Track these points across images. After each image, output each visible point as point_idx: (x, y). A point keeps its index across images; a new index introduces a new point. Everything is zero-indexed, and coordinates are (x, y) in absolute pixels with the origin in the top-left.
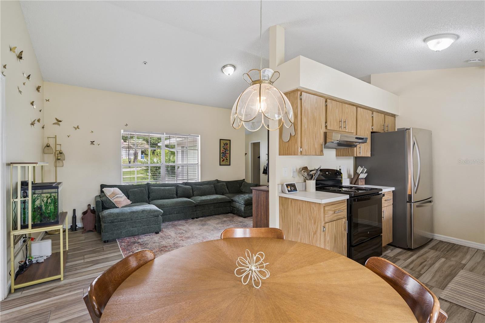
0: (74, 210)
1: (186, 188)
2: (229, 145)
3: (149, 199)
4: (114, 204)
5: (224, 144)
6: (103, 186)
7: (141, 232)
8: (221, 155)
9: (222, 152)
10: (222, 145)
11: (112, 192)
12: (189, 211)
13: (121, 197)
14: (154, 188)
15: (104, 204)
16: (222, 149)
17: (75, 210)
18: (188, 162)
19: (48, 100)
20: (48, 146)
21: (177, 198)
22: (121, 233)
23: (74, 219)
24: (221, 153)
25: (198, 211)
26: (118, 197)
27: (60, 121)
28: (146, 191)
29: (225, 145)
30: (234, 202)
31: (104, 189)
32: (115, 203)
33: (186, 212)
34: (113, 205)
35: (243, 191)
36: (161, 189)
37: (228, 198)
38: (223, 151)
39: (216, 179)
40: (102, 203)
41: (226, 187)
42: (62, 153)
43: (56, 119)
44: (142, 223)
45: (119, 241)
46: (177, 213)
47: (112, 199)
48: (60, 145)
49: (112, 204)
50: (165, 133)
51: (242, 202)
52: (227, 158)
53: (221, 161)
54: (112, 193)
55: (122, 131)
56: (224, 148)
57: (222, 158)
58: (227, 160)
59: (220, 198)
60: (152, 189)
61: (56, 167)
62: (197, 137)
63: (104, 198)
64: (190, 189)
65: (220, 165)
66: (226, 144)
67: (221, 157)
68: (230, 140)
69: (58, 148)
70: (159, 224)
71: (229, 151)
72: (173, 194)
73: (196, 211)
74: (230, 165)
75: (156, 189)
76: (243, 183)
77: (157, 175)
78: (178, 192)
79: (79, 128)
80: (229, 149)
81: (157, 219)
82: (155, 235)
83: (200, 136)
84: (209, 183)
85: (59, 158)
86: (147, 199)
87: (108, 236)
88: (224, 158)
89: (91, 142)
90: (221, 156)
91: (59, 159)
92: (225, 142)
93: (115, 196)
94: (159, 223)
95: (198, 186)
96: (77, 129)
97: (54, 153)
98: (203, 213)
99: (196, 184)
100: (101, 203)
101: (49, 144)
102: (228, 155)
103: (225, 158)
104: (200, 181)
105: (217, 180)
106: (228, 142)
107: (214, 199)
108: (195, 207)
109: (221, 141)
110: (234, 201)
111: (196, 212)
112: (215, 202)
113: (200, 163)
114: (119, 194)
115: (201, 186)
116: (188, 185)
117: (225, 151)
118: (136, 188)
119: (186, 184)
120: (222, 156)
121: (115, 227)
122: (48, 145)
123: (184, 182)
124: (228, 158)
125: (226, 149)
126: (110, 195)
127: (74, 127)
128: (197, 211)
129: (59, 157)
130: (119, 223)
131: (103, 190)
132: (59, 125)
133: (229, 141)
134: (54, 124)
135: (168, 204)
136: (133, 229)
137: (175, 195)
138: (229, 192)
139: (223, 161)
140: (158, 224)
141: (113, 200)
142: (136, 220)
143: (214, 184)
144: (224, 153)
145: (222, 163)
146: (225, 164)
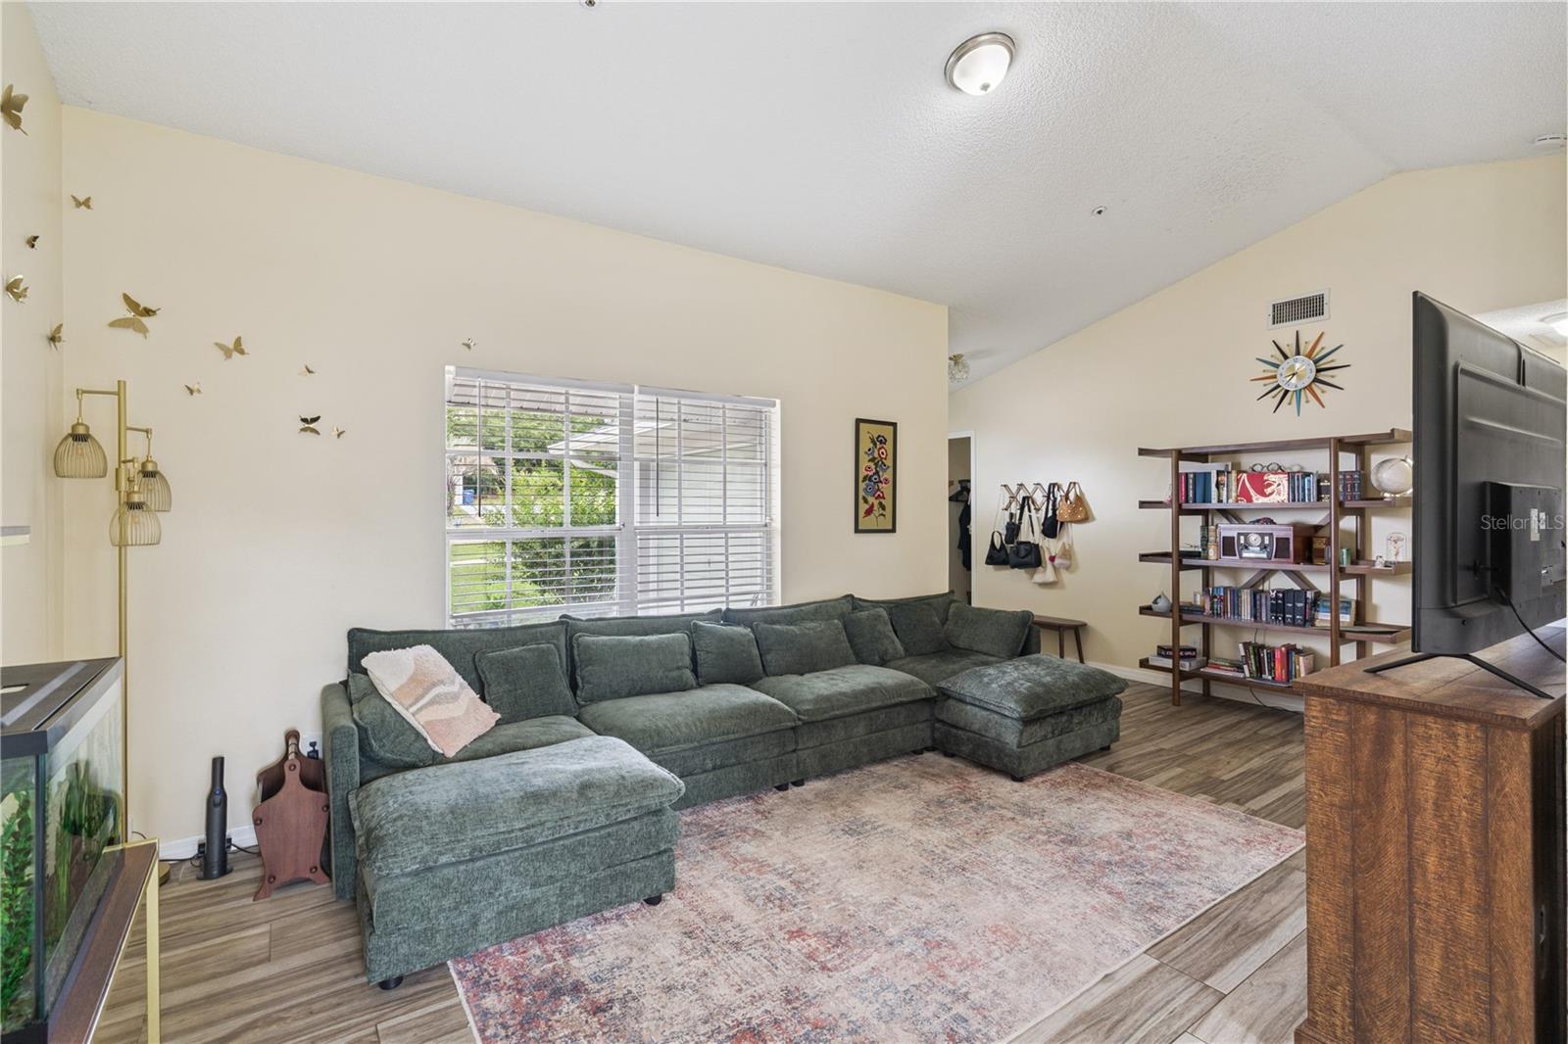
0: (218, 765)
1: (730, 639)
2: (889, 446)
3: (575, 695)
4: (418, 734)
5: (873, 441)
6: (361, 643)
7: (578, 906)
8: (862, 486)
9: (863, 473)
10: (865, 444)
11: (410, 672)
12: (766, 754)
13: (455, 697)
14: (594, 643)
15: (370, 744)
16: (864, 461)
17: (222, 760)
18: (685, 518)
19: (87, 203)
20: (79, 437)
21: (700, 686)
22: (475, 925)
23: (217, 811)
24: (861, 479)
25: (808, 751)
26: (437, 696)
27: (148, 312)
28: (560, 658)
29: (875, 444)
30: (951, 702)
31: (371, 661)
32: (425, 735)
33: (755, 760)
34: (417, 745)
35: (962, 643)
36: (628, 644)
37: (925, 685)
38: (868, 469)
39: (849, 593)
40: (360, 741)
41: (890, 628)
42: (153, 474)
43: (126, 298)
44: (583, 856)
45: (461, 975)
46: (714, 768)
47: (413, 709)
48: (147, 431)
49: (413, 737)
50: (636, 388)
51: (1012, 707)
52: (883, 502)
53: (862, 513)
54: (412, 679)
55: (450, 372)
56: (872, 460)
57: (866, 501)
58: (881, 512)
59: (890, 682)
60: (587, 647)
61: (122, 545)
62: (765, 409)
63: (368, 710)
64: (749, 641)
65: (857, 530)
66: (881, 442)
67: (860, 498)
68: (894, 425)
69: (136, 448)
70: (665, 851)
71: (891, 470)
72: (678, 668)
73: (794, 751)
74: (893, 530)
75: (604, 644)
76: (951, 610)
77: (545, 565)
78: (701, 656)
79: (242, 352)
80: (889, 462)
81: (654, 823)
82: (647, 909)
83: (778, 402)
84: (819, 610)
85: (136, 498)
86: (568, 693)
87: (404, 950)
88: (871, 500)
89: (304, 420)
90: (862, 493)
91: (139, 506)
92: (877, 430)
93: (422, 696)
94: (663, 847)
95: (778, 627)
96: (235, 355)
97: (111, 473)
98: (824, 756)
99: (770, 616)
100: (357, 741)
101: (87, 428)
102: (886, 489)
103: (876, 502)
104: (778, 603)
105: (852, 596)
106: (887, 431)
107: (870, 692)
108: (791, 734)
109: (862, 425)
110: (949, 697)
111: (795, 755)
112: (874, 705)
113: (777, 524)
114: (442, 682)
115: (792, 627)
116: (739, 625)
117: (877, 473)
118: (517, 644)
119: (728, 617)
120: (865, 490)
121: (444, 896)
122: (81, 431)
123: (719, 611)
124: (888, 503)
125: (878, 464)
126: (399, 689)
127: (217, 344)
128: (800, 753)
129: (139, 492)
130: (462, 868)
131: (364, 662)
132: (143, 330)
133: (891, 428)
134: (113, 324)
135: (677, 726)
136: (538, 893)
137: (688, 674)
138: (906, 650)
139: (869, 512)
140: (659, 853)
141: (413, 715)
142: (553, 841)
143: (842, 616)
144: (870, 480)
145: (864, 524)
146: (876, 528)
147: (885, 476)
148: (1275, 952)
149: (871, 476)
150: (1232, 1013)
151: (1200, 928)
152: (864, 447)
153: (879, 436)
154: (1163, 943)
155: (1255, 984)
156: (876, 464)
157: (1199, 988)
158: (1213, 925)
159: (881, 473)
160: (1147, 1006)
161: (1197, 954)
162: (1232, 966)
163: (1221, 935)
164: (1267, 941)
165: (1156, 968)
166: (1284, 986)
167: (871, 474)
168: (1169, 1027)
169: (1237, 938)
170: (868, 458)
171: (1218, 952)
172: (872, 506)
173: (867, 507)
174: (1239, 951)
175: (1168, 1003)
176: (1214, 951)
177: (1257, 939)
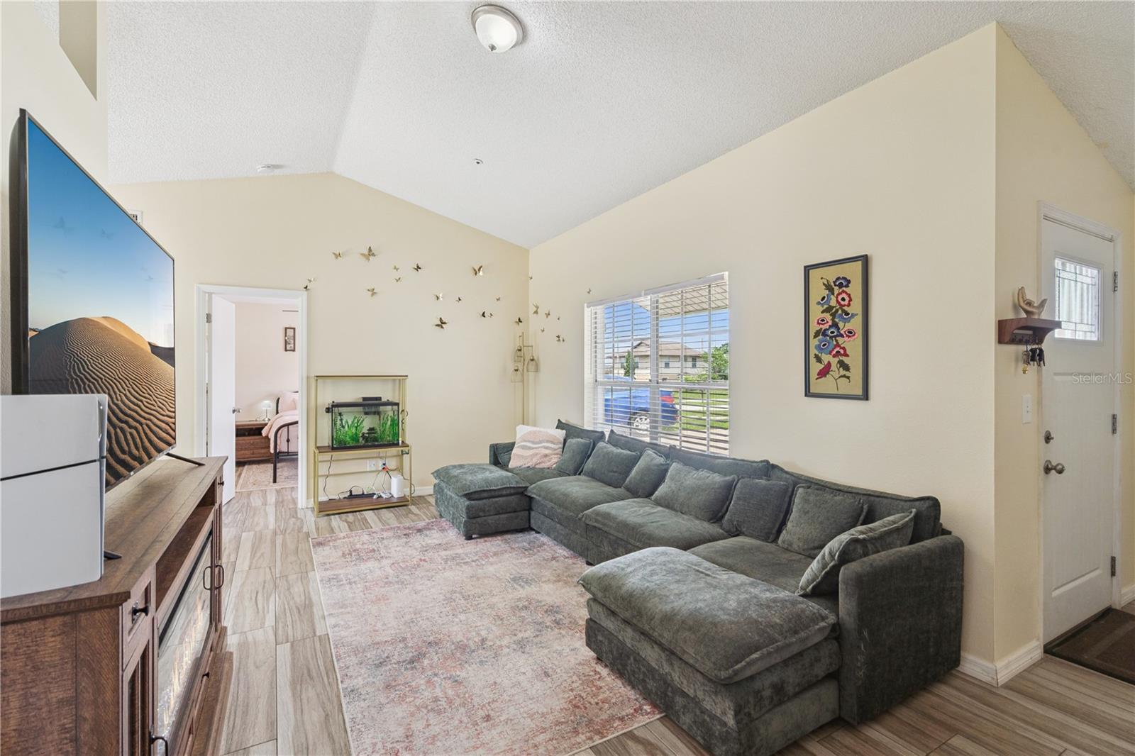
2: (854, 288)
5: (829, 286)
8: (814, 342)
9: (814, 327)
10: (818, 291)
16: (816, 312)
24: (812, 334)
29: (835, 291)
38: (822, 321)
52: (844, 359)
53: (814, 374)
56: (829, 309)
57: (819, 360)
58: (846, 368)
65: (808, 393)
66: (841, 285)
67: (812, 356)
68: (864, 260)
71: (859, 317)
74: (865, 397)
80: (856, 307)
88: (826, 358)
90: (813, 351)
92: (831, 274)
102: (853, 347)
103: (834, 361)
105: (767, 462)
106: (853, 270)
109: (812, 270)
117: (835, 325)
120: (818, 347)
124: (855, 360)
125: (837, 313)
133: (860, 265)
139: (824, 373)
144: (824, 334)
145: (818, 386)
146: (835, 392)
147: (849, 326)
148: (278, 680)
149: (826, 330)
150: (267, 642)
151: (325, 663)
152: (816, 295)
153: (838, 279)
154: (327, 642)
155: (271, 659)
156: (833, 315)
157: (289, 638)
158: (322, 668)
159: (841, 325)
160: (298, 622)
161: (308, 649)
162: (288, 658)
163: (312, 666)
164: (288, 683)
165: (315, 633)
166: (257, 667)
167: (826, 326)
168: (282, 622)
169: (303, 672)
170: (822, 309)
171: (302, 658)
172: (829, 364)
173: (821, 366)
174: (294, 666)
175: (293, 627)
176: (304, 657)
177: (293, 680)
